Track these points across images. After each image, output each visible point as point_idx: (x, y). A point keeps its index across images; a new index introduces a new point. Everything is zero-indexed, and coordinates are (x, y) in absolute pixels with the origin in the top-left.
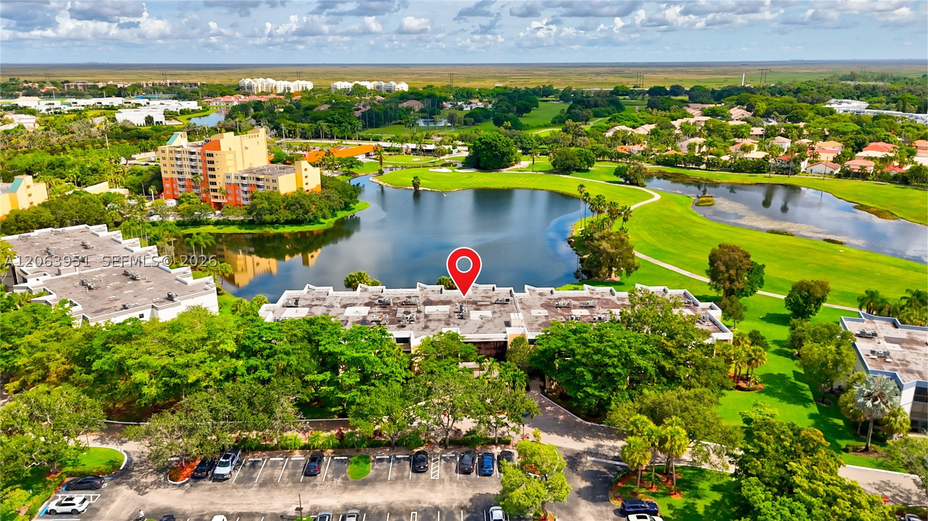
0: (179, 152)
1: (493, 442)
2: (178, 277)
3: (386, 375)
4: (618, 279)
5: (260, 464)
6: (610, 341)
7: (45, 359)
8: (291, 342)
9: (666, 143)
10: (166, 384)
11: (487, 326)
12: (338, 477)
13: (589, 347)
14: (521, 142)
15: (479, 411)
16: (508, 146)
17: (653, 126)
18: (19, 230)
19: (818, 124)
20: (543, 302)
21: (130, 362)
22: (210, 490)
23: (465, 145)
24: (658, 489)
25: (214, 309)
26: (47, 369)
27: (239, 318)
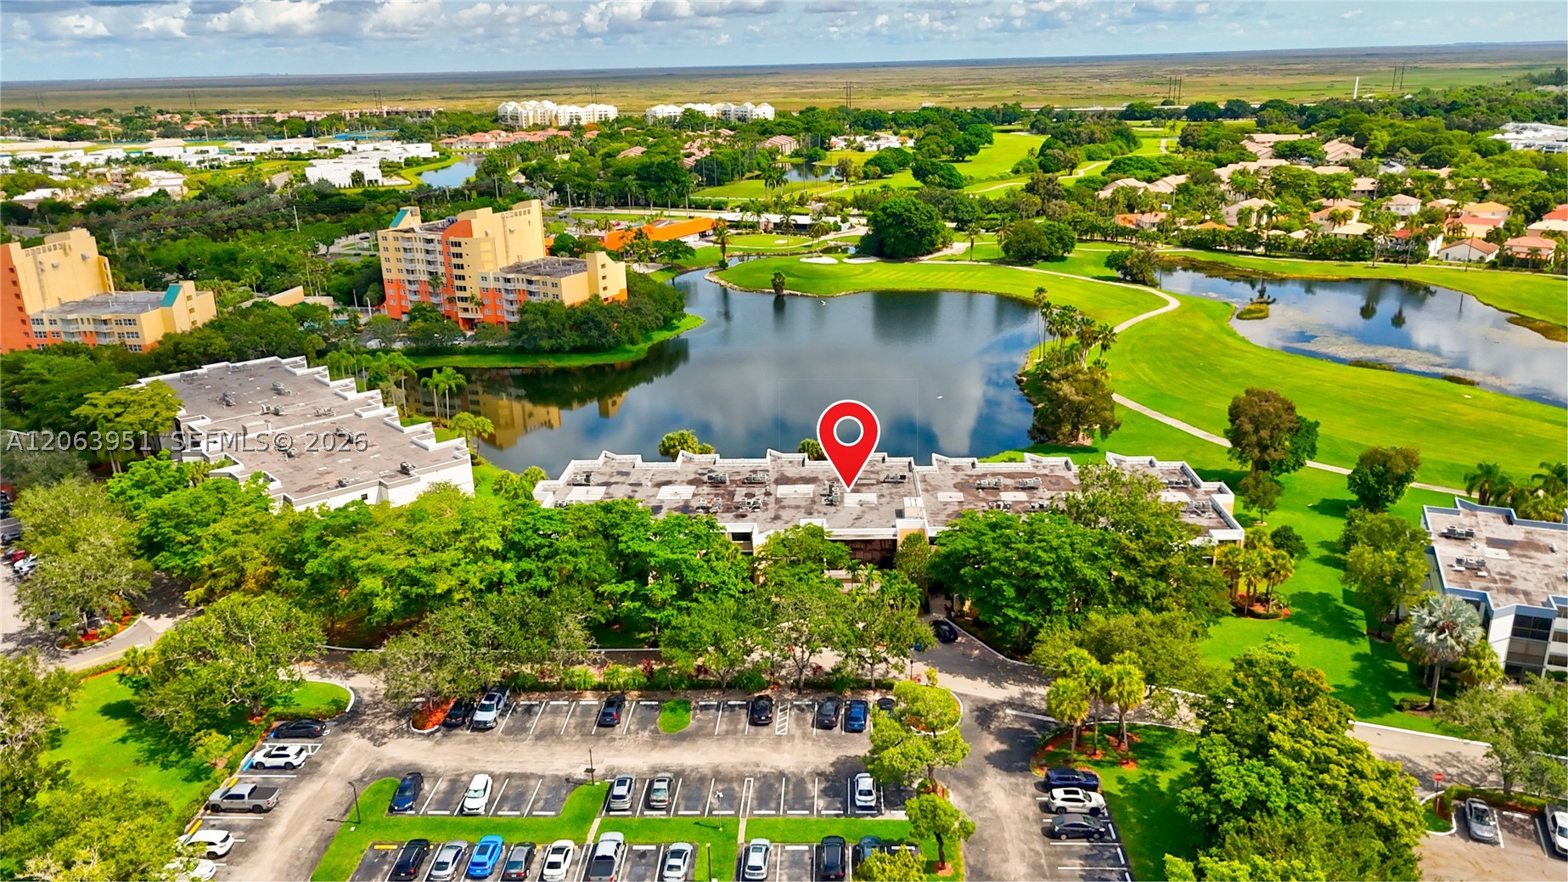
0: (409, 239)
1: (868, 686)
2: (414, 438)
3: (715, 586)
4: (1088, 442)
5: (536, 709)
6: (1044, 540)
7: (239, 558)
8: (578, 537)
9: (1202, 209)
10: (405, 596)
11: (868, 517)
12: (644, 729)
13: (1011, 549)
14: (955, 209)
15: (845, 640)
16: (931, 218)
17: (1182, 179)
18: (180, 366)
19: (1473, 171)
20: (958, 480)
21: (356, 563)
22: (469, 742)
23: (863, 215)
24: (1104, 755)
25: (468, 488)
26: (242, 572)
27: (504, 502)
